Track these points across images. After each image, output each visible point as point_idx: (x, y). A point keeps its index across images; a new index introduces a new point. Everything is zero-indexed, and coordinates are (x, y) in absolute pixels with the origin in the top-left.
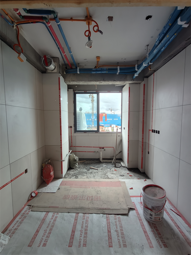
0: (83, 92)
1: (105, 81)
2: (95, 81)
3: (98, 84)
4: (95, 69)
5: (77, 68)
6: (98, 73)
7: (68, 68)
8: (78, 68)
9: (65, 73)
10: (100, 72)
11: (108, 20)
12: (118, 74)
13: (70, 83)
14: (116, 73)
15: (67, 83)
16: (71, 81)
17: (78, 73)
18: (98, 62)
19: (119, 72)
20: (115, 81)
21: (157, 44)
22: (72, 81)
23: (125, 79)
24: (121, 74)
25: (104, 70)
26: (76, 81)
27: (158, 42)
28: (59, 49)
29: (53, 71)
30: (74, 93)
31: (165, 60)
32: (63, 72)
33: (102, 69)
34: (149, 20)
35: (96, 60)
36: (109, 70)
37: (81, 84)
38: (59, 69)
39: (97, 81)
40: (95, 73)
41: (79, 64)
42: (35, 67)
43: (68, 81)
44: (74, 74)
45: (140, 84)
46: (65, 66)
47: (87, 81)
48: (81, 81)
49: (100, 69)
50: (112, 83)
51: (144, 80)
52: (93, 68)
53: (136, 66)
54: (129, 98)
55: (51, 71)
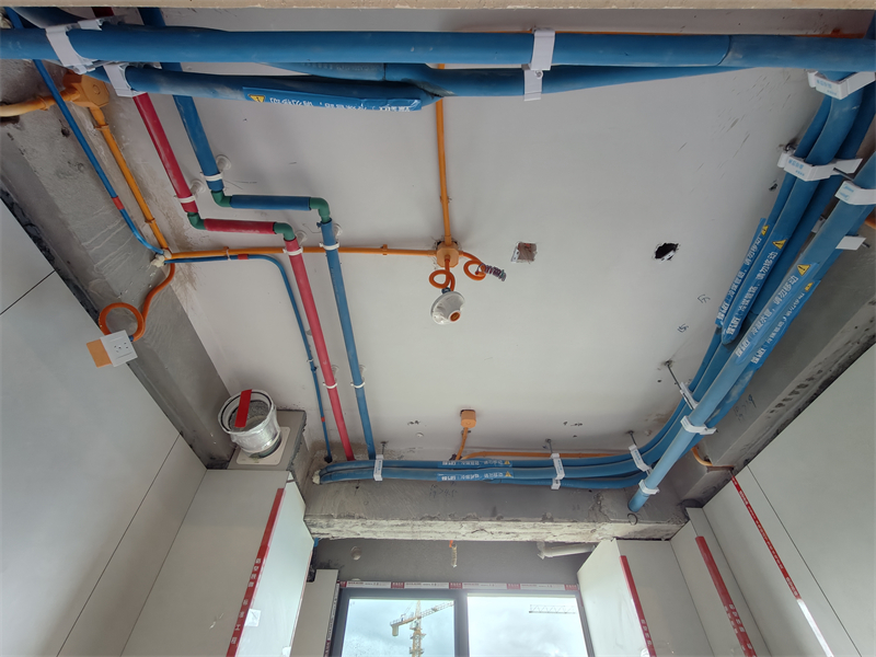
0: (388, 585)
1: (498, 519)
2: (454, 518)
3: (468, 538)
4: (453, 463)
5: (372, 457)
6: (468, 477)
7: (335, 458)
8: (380, 458)
9: (316, 480)
10: (477, 476)
11: (516, 256)
12: (556, 486)
13: (328, 526)
14: (548, 483)
15: (314, 530)
16: (335, 515)
17: (378, 477)
18: (465, 433)
19: (561, 475)
20: (551, 520)
21: (730, 330)
22: (339, 517)
23: (596, 515)
24: (572, 485)
25: (492, 466)
26: (359, 517)
27: (735, 321)
28: (314, 369)
29: (262, 462)
30: (341, 590)
32: (309, 475)
33: (486, 462)
34: (667, 257)
35: (457, 425)
36: (516, 465)
37: (382, 537)
38: (295, 455)
39: (464, 519)
40: (453, 478)
41: (384, 443)
42: (181, 434)
43: (322, 517)
44: (356, 484)
45: (667, 540)
46: (324, 453)
47: (414, 519)
48: (387, 518)
49: (477, 463)
50: (533, 530)
51: (689, 519)
52: (445, 460)
53: (633, 450)
54: (642, 625)
55: (251, 462)
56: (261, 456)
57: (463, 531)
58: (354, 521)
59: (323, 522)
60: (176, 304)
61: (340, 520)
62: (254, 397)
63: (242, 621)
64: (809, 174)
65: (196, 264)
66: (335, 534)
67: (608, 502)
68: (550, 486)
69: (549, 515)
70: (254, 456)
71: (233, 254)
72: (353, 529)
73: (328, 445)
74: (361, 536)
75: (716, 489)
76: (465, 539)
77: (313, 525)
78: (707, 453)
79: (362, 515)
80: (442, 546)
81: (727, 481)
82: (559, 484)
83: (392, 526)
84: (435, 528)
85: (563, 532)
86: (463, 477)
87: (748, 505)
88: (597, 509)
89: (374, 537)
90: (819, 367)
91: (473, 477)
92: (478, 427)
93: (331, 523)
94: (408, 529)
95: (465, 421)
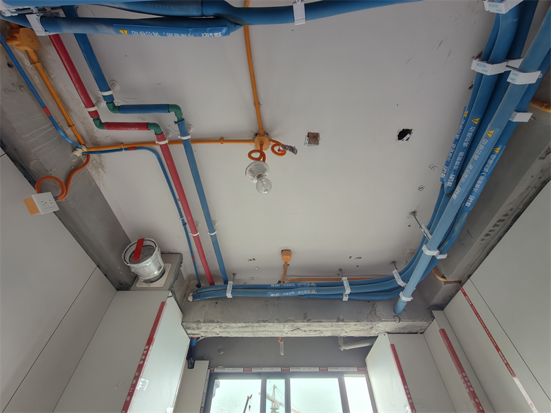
1: (308, 321)
2: (279, 322)
3: (290, 335)
4: (278, 285)
5: (226, 282)
6: (287, 294)
7: (202, 285)
8: (230, 283)
9: (190, 299)
10: (293, 293)
12: (345, 299)
13: (198, 329)
14: (340, 297)
15: (189, 331)
16: (202, 320)
17: (229, 295)
18: (286, 266)
19: (348, 291)
20: (343, 321)
21: (449, 184)
22: (204, 322)
23: (373, 317)
24: (356, 298)
25: (303, 286)
26: (218, 322)
27: (452, 177)
29: (152, 285)
30: (210, 374)
31: (487, 235)
32: (185, 296)
33: (299, 284)
34: (405, 139)
35: (280, 261)
36: (320, 286)
37: (234, 335)
38: (174, 282)
39: (285, 322)
40: (278, 295)
41: (234, 274)
42: (98, 266)
43: (194, 322)
44: (215, 301)
45: (421, 333)
46: (196, 282)
47: (253, 322)
48: (235, 322)
49: (294, 285)
50: (331, 328)
51: (434, 318)
52: (274, 283)
53: (395, 273)
54: (405, 389)
55: (145, 285)
56: (151, 281)
57: (286, 330)
58: (214, 324)
59: (194, 325)
60: (91, 181)
61: (205, 324)
62: (146, 243)
63: (134, 386)
64: (491, 70)
65: (103, 155)
66: (203, 334)
67: (381, 308)
68: (342, 299)
69: (341, 317)
70: (146, 281)
71: (126, 147)
72: (214, 330)
73: (198, 277)
74: (220, 335)
75: (451, 297)
76: (288, 336)
77: (188, 328)
78: (443, 272)
79: (219, 320)
80: (273, 340)
81: (458, 291)
82: (348, 297)
83: (239, 327)
84: (267, 329)
85: (351, 329)
86: (284, 294)
87: (472, 305)
88: (373, 313)
89: (229, 336)
90: (511, 207)
91: (290, 294)
92: (293, 262)
93: (199, 326)
94: (249, 329)
95: (284, 256)
